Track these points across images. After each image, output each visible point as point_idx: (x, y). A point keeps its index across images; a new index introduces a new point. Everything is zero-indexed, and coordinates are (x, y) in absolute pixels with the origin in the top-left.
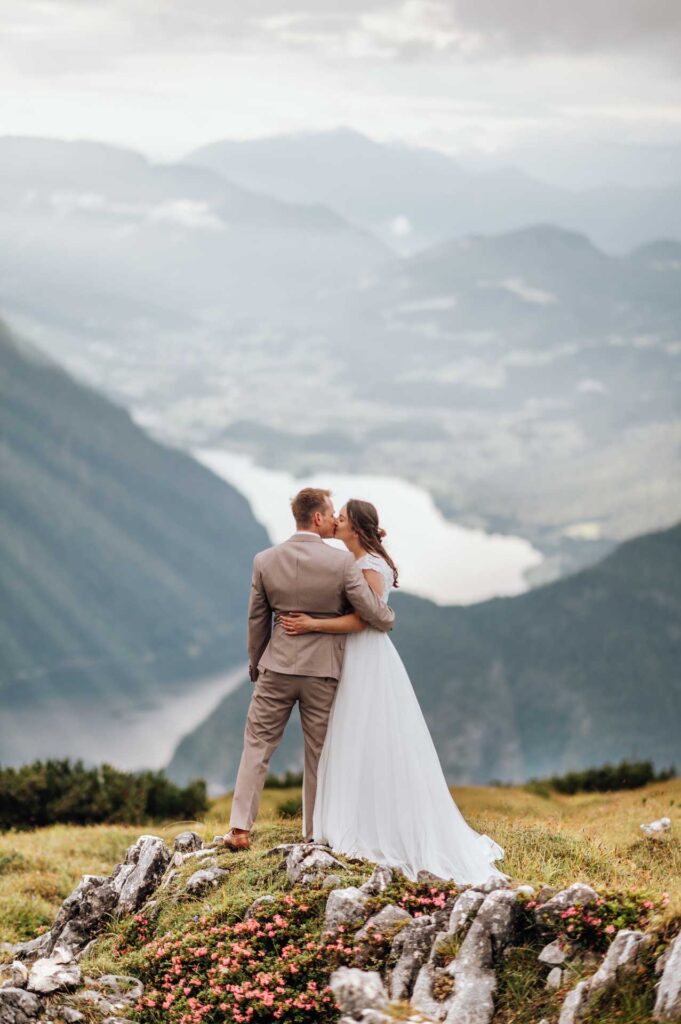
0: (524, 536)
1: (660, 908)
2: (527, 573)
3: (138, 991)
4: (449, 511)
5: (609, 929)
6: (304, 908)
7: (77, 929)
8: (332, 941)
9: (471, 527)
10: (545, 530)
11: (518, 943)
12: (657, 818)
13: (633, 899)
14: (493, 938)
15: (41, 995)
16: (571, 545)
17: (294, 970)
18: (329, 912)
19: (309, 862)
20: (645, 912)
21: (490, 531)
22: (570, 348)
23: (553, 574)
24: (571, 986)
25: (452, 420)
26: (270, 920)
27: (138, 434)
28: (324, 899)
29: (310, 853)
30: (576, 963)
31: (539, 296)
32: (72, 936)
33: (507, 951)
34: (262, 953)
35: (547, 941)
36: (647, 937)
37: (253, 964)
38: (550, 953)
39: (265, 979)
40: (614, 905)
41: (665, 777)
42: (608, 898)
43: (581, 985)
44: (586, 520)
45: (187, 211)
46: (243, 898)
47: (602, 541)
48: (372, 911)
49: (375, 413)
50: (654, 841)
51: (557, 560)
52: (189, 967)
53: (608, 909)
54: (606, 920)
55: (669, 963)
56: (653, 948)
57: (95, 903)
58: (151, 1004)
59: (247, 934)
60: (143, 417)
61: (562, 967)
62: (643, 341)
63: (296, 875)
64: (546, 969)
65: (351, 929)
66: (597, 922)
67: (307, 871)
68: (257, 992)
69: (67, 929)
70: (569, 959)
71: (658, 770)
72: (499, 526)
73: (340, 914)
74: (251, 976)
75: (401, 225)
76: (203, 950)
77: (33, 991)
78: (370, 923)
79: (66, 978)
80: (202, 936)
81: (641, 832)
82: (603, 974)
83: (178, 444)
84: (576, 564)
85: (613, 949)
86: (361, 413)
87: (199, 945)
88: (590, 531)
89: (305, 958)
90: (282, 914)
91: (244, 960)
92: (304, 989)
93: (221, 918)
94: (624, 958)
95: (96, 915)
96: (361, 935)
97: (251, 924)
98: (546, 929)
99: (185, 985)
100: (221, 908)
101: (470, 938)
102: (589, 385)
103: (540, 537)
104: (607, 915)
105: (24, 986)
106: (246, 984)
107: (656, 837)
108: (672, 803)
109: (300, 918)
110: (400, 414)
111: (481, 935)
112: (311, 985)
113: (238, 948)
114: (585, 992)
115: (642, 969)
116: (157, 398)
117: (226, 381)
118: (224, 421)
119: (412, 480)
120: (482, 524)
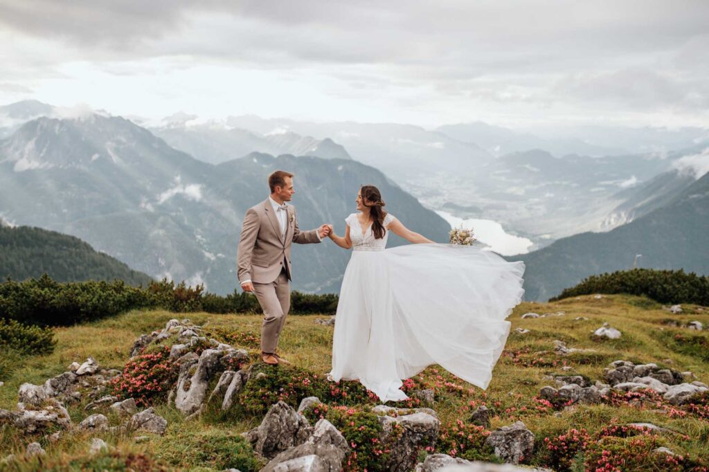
0: (528, 238)
2: (529, 248)
4: (506, 229)
9: (513, 235)
10: (534, 236)
16: (542, 240)
21: (518, 236)
22: (543, 184)
23: (536, 249)
25: (508, 204)
27: (420, 205)
31: (535, 170)
44: (547, 234)
45: (438, 145)
47: (550, 239)
49: (487, 201)
51: (538, 244)
60: (421, 201)
62: (565, 183)
69: (135, 351)
72: (521, 234)
75: (497, 148)
83: (430, 209)
84: (543, 246)
86: (482, 201)
88: (547, 236)
102: (548, 195)
103: (533, 238)
110: (494, 202)
116: (425, 196)
117: (445, 192)
118: (443, 203)
119: (496, 221)
120: (517, 234)
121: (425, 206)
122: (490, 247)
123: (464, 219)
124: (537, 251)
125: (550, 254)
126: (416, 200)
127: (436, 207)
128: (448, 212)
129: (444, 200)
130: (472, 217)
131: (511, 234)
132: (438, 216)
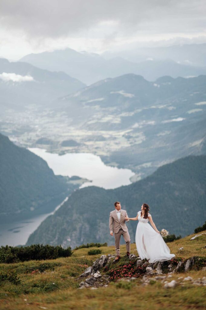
0: (129, 168)
1: (184, 259)
2: (131, 179)
3: (109, 277)
5: (178, 262)
6: (133, 263)
7: (95, 270)
8: (138, 267)
9: (113, 166)
10: (135, 166)
11: (165, 265)
12: (181, 247)
13: (180, 258)
14: (161, 265)
15: (96, 278)
16: (143, 169)
17: (133, 272)
18: (137, 263)
19: (132, 257)
20: (182, 259)
21: (119, 167)
23: (139, 179)
24: (173, 270)
25: (105, 134)
26: (128, 265)
27: (11, 143)
28: (136, 262)
29: (132, 255)
30: (173, 267)
31: (129, 95)
32: (94, 271)
33: (163, 266)
34: (128, 270)
35: (169, 265)
36: (183, 262)
37: (127, 271)
38: (169, 266)
39: (129, 273)
40: (178, 259)
41: (178, 238)
42: (177, 258)
43: (174, 269)
46: (123, 262)
47: (152, 168)
48: (144, 263)
50: (181, 251)
51: (140, 174)
52: (117, 272)
53: (177, 259)
54: (177, 261)
55: (186, 265)
56: (184, 264)
57: (97, 266)
58: (112, 278)
59: (125, 267)
60: (12, 139)
61: (171, 268)
63: (131, 259)
64: (169, 268)
65: (141, 265)
66: (176, 261)
67: (132, 258)
68: (128, 275)
70: (172, 267)
71: (176, 237)
72: (121, 166)
73: (139, 263)
74: (127, 273)
76: (119, 270)
77: (95, 278)
78: (144, 264)
79: (99, 275)
80: (118, 268)
81: (178, 250)
82: (177, 268)
83: (24, 146)
85: (178, 264)
87: (118, 269)
89: (135, 270)
90: (130, 264)
91: (126, 271)
92: (135, 274)
93: (120, 266)
94: (180, 265)
95: (97, 268)
96: (142, 266)
97: (126, 266)
98: (169, 263)
99: (117, 275)
100: (120, 264)
101: (158, 265)
103: (133, 168)
104: (177, 260)
105: (93, 277)
106: (126, 274)
107: (181, 250)
108: (183, 244)
109: (133, 264)
110: (90, 133)
111: (160, 264)
112: (136, 273)
113: (124, 269)
114: (175, 270)
115: (182, 266)
116: (16, 133)
117: (37, 126)
118: (37, 139)
119: (95, 153)
120: (117, 165)
121: (17, 144)
122: (91, 181)
123: (60, 155)
124: (140, 181)
125: (153, 183)
126: (7, 138)
127: (28, 144)
128: (42, 148)
129: (37, 136)
130: (68, 151)
131: (111, 166)
132: (33, 154)
